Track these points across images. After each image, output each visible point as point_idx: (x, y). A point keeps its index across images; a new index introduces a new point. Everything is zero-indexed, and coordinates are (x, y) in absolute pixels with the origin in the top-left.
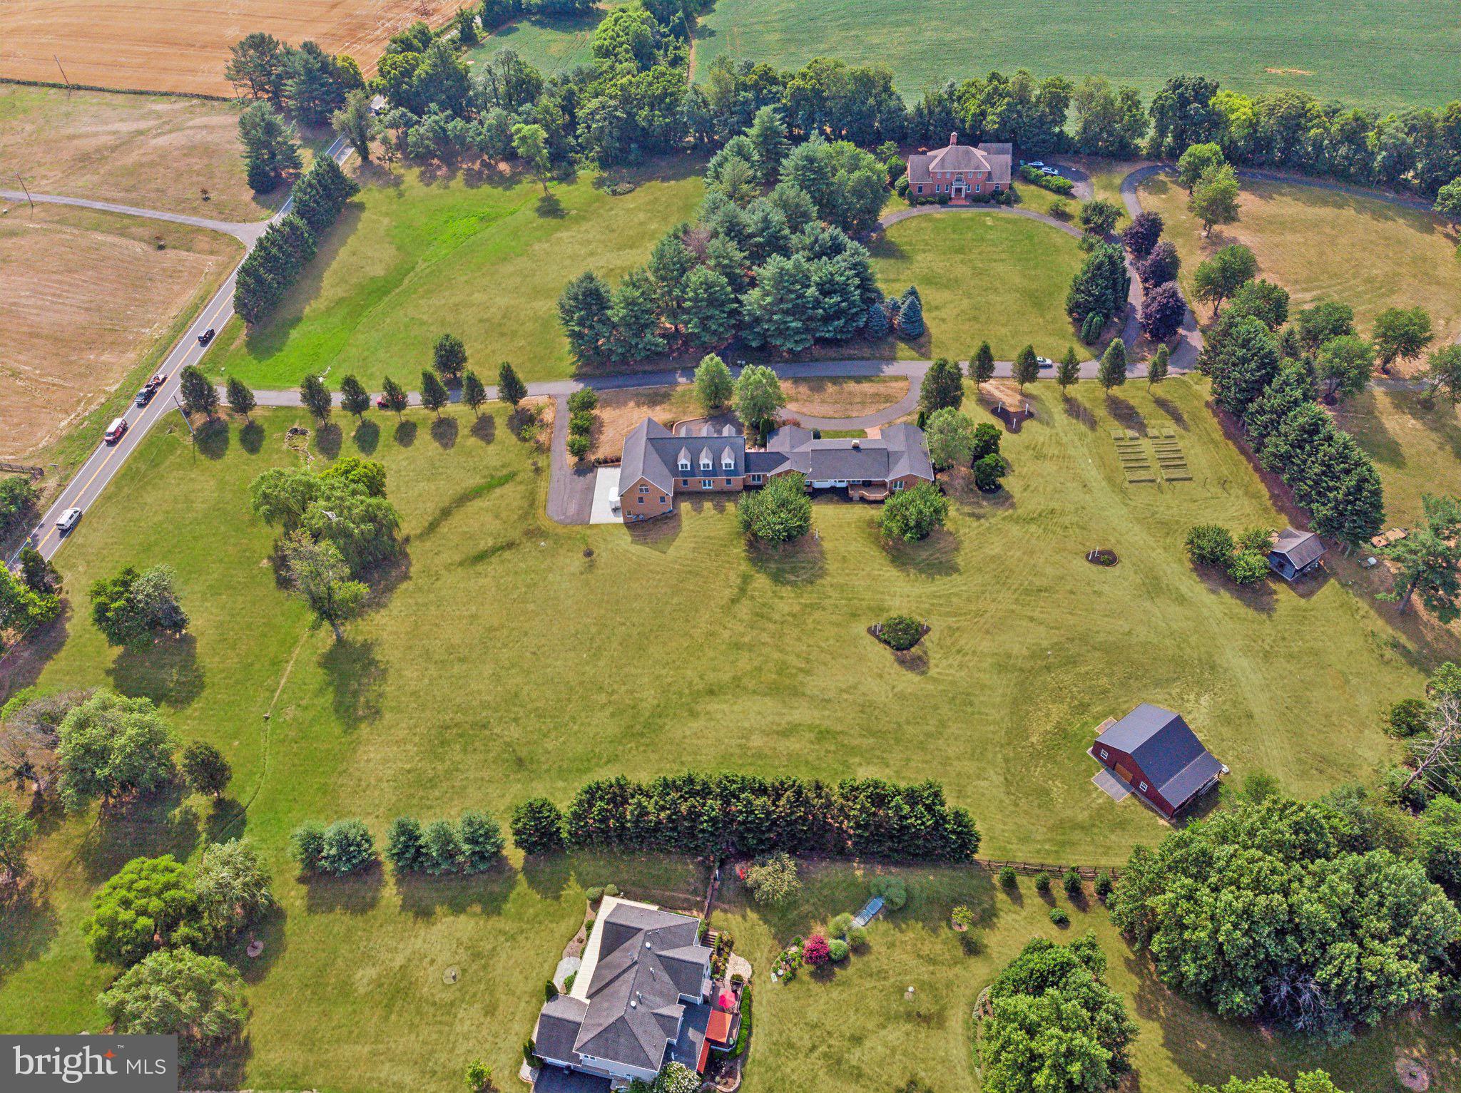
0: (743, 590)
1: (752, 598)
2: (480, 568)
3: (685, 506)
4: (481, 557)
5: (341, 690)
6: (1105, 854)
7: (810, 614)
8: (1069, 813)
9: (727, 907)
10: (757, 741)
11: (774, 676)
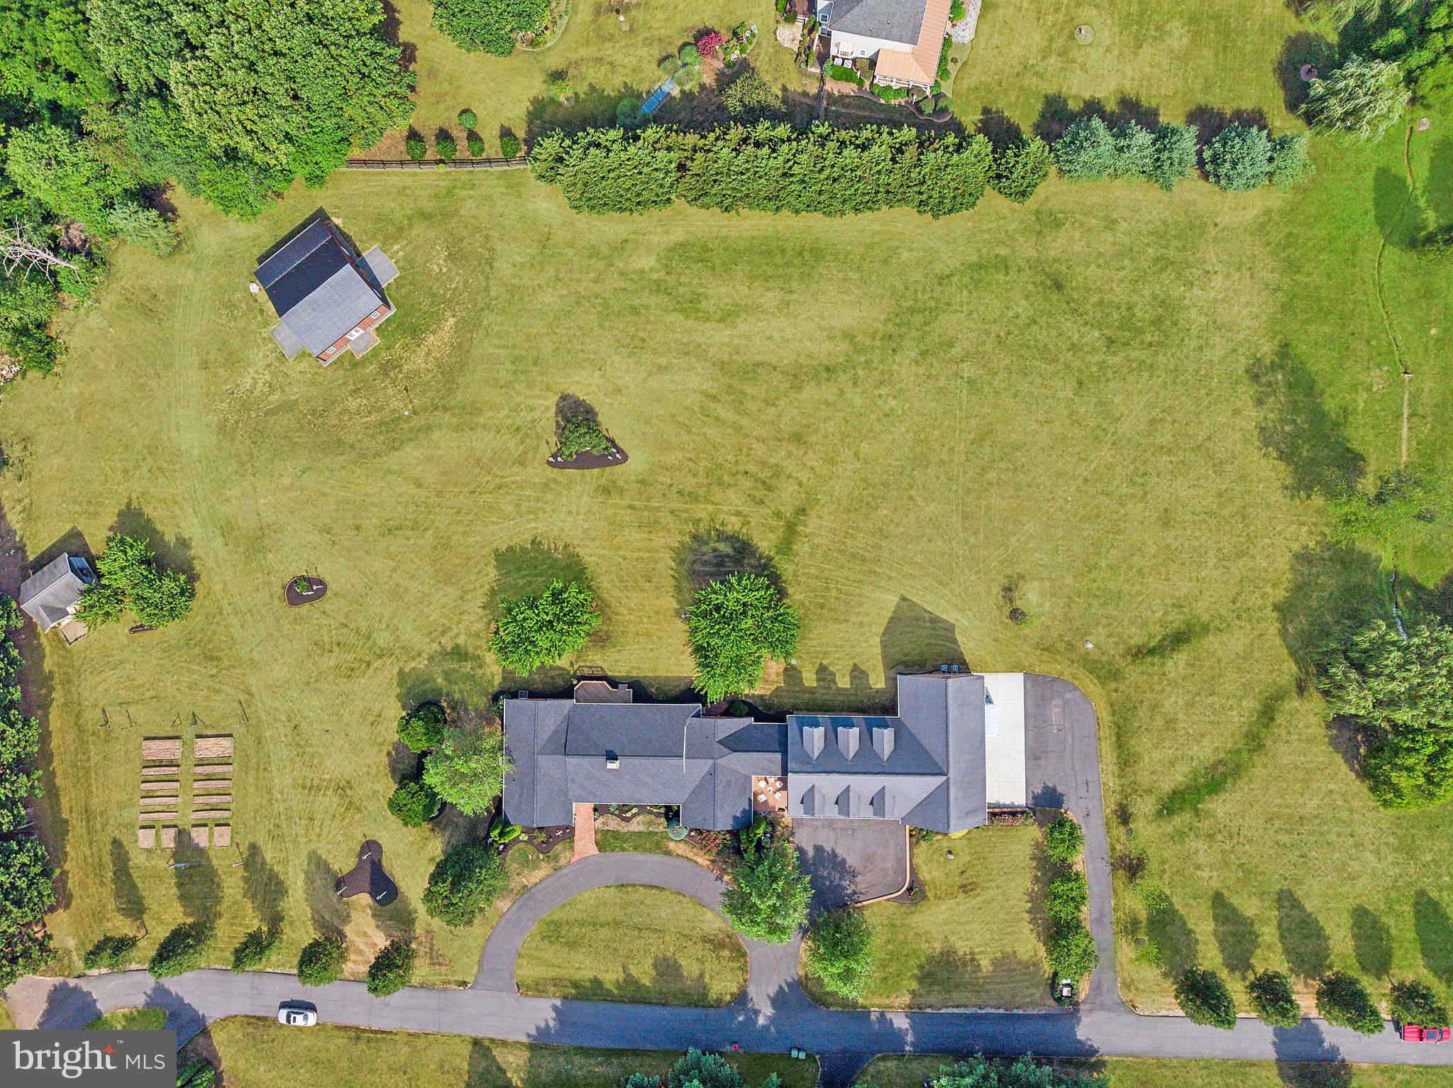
0: (791, 529)
1: (778, 515)
2: (1177, 620)
3: (878, 681)
4: (1179, 639)
5: (1317, 415)
6: (405, 188)
7: (699, 486)
8: (431, 234)
9: (804, 100)
10: (770, 299)
11: (749, 391)
